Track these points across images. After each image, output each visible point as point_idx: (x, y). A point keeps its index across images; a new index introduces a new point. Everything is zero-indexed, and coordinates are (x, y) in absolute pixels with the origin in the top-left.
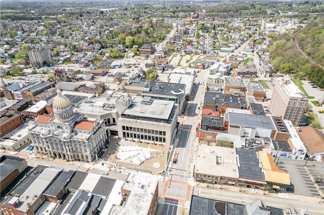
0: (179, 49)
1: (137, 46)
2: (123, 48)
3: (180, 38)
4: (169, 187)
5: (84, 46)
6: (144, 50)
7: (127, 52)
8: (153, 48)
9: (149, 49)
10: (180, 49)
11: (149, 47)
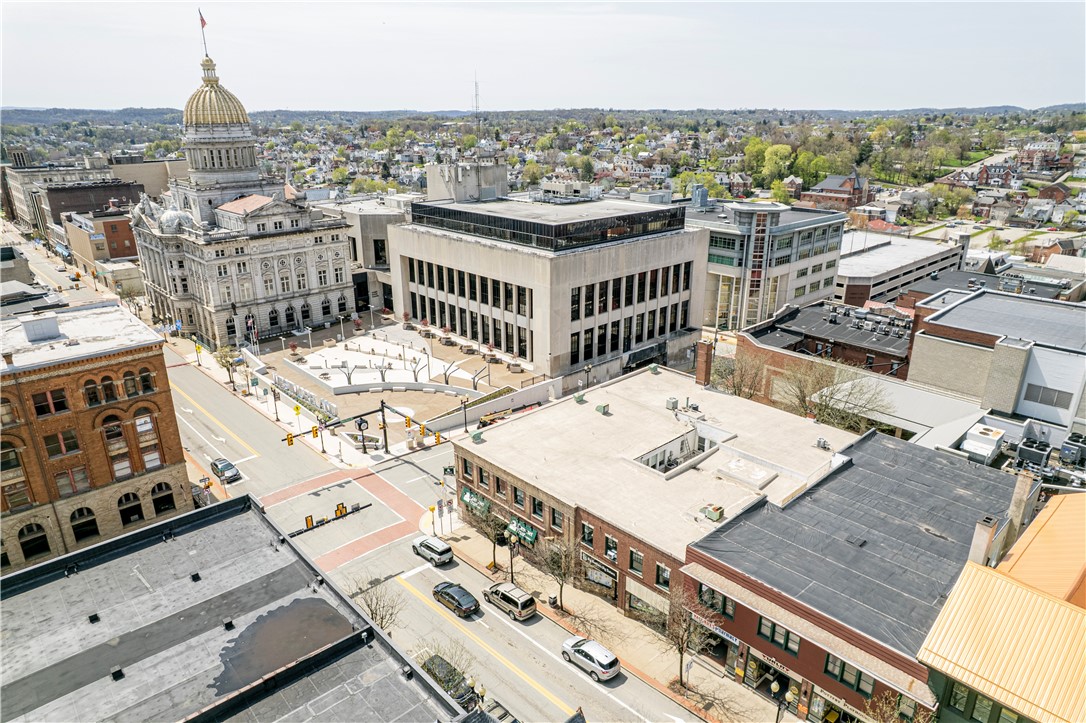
0: (984, 205)
1: (799, 181)
2: (741, 181)
3: (1007, 174)
4: (316, 494)
5: (619, 169)
6: (824, 194)
7: (757, 196)
8: (861, 192)
9: (844, 192)
10: (989, 206)
11: (848, 187)
